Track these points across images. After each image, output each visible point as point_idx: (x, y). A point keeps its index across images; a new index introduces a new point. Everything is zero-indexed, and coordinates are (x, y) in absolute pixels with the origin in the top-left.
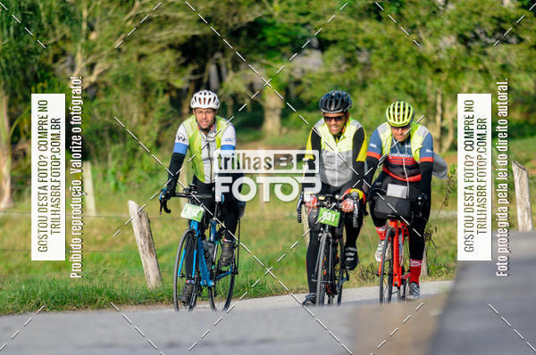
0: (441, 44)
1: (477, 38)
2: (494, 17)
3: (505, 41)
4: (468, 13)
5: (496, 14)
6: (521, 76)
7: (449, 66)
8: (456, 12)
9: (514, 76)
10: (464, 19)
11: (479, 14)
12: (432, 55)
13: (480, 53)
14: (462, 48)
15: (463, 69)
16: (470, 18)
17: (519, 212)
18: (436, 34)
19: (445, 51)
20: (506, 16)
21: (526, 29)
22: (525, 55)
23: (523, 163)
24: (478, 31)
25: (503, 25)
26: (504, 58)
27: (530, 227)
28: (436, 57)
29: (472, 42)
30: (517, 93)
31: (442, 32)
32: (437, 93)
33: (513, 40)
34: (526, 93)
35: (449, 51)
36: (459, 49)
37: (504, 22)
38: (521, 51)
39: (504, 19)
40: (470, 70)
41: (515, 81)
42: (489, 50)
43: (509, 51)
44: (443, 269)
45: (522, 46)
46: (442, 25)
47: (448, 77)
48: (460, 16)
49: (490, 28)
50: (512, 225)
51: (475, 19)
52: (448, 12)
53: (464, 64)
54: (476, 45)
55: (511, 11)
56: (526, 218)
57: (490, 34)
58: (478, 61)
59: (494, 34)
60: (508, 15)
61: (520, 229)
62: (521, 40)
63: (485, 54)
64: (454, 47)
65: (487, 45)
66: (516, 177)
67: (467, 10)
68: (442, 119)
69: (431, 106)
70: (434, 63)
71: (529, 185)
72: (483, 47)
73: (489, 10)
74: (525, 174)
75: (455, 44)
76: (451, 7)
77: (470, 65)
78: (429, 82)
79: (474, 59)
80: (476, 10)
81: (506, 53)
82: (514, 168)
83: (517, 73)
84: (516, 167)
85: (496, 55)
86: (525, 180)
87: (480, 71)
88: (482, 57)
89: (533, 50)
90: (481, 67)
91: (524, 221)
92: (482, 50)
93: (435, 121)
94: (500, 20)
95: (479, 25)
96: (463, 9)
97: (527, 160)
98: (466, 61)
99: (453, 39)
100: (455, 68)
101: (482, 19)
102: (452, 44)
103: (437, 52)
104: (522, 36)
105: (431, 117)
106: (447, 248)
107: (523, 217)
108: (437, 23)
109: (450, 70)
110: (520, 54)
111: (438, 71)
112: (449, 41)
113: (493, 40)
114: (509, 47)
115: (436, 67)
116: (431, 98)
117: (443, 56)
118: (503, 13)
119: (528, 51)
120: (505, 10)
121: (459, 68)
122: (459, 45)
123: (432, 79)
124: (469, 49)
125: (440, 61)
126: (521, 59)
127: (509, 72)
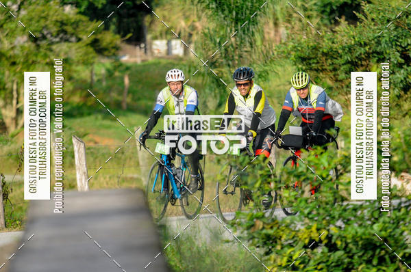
0: (16, 42)
1: (44, 37)
2: (57, 21)
3: (67, 40)
4: (37, 18)
5: (59, 18)
6: (80, 68)
7: (22, 60)
8: (27, 17)
9: (74, 67)
10: (33, 22)
11: (46, 18)
12: (8, 51)
13: (46, 49)
14: (33, 46)
15: (34, 62)
16: (38, 21)
17: (78, 176)
18: (11, 34)
19: (18, 48)
20: (67, 20)
21: (83, 30)
22: (83, 50)
23: (81, 137)
24: (45, 32)
25: (65, 28)
26: (66, 53)
27: (86, 188)
28: (11, 53)
29: (41, 40)
30: (77, 81)
31: (16, 32)
32: (13, 82)
33: (73, 39)
34: (85, 81)
35: (22, 47)
36: (30, 47)
37: (66, 25)
38: (80, 48)
39: (65, 22)
40: (39, 63)
41: (75, 71)
42: (54, 47)
43: (70, 48)
44: (18, 222)
45: (80, 44)
46: (17, 27)
47: (21, 69)
48: (31, 20)
49: (54, 30)
50: (72, 186)
51: (42, 23)
52: (20, 16)
53: (34, 58)
54: (43, 43)
55: (71, 16)
56: (83, 180)
57: (55, 34)
58: (46, 56)
59: (58, 35)
60: (68, 19)
61: (79, 189)
62: (79, 40)
63: (51, 50)
64: (26, 45)
65: (52, 43)
66: (76, 148)
67: (36, 15)
68: (17, 103)
69: (8, 91)
70: (10, 57)
71: (86, 154)
72: (49, 45)
73: (53, 15)
74: (82, 146)
75: (27, 42)
76: (23, 13)
77: (39, 59)
78: (7, 73)
79: (42, 54)
80: (43, 15)
81: (67, 49)
82: (74, 141)
83: (77, 65)
84: (76, 140)
85: (60, 51)
86: (82, 150)
87: (47, 64)
88: (49, 53)
89: (89, 46)
90: (48, 60)
91: (82, 183)
92: (49, 47)
93: (11, 104)
94: (62, 23)
95: (45, 27)
96: (33, 14)
97: (85, 135)
98: (36, 55)
99: (25, 38)
100: (27, 61)
101: (48, 22)
102: (24, 42)
103: (13, 48)
104: (80, 36)
105: (9, 101)
106: (21, 205)
107: (81, 180)
108: (12, 26)
109: (24, 63)
110: (79, 50)
111: (14, 64)
112: (22, 40)
113: (57, 40)
114: (70, 44)
115: (12, 60)
116: (8, 85)
117: (17, 51)
118: (65, 18)
119: (85, 48)
120: (66, 15)
121: (30, 61)
122: (30, 43)
123: (9, 70)
124: (38, 46)
125: (15, 56)
126: (80, 54)
127: (71, 65)
